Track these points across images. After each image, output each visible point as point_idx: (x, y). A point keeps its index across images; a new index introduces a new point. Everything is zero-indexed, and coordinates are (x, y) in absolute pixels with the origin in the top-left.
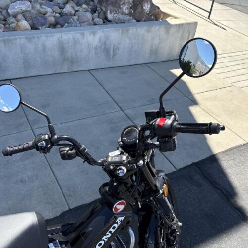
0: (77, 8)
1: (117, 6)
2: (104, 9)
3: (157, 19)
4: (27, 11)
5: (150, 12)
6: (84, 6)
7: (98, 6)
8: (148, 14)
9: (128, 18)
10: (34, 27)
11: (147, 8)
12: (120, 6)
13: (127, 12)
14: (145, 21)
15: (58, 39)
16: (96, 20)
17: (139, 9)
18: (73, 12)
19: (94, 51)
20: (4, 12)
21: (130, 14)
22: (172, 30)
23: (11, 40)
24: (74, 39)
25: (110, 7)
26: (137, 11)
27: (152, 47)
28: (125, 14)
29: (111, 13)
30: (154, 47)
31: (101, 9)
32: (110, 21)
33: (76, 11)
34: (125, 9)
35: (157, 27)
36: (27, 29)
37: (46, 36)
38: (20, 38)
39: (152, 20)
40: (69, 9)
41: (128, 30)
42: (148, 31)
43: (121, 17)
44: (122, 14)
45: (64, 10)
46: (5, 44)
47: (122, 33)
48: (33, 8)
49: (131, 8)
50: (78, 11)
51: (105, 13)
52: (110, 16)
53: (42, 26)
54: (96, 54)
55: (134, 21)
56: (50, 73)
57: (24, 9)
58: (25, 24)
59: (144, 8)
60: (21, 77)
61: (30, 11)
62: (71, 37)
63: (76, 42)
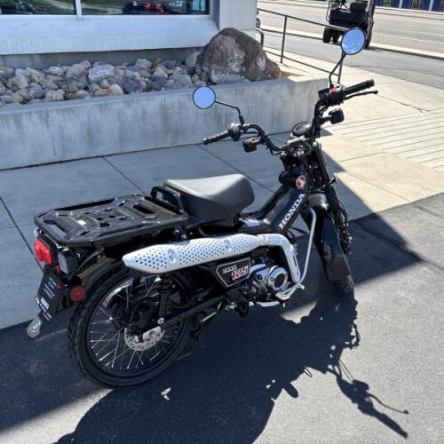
0: (170, 72)
1: (224, 64)
2: (206, 69)
3: (275, 78)
4: (110, 76)
5: (266, 69)
6: (178, 68)
7: (198, 67)
8: (264, 72)
9: (239, 77)
10: (126, 92)
11: (261, 64)
12: (227, 63)
13: (237, 70)
14: (261, 80)
15: (161, 102)
16: (198, 82)
17: (253, 66)
18: (166, 76)
19: (203, 118)
20: (83, 79)
21: (241, 73)
22: (297, 90)
23: (107, 105)
24: (179, 102)
25: (215, 66)
26: (251, 68)
27: (273, 112)
28: (235, 73)
29: (216, 73)
30: (276, 113)
31: (202, 71)
32: (215, 84)
33: (169, 75)
34: (235, 67)
35: (279, 86)
36: (120, 94)
37: (147, 100)
38: (117, 103)
39: (270, 79)
40: (160, 71)
41: (243, 90)
42: (268, 91)
43: (229, 77)
44: (231, 73)
45: (155, 73)
46: (101, 110)
47: (236, 94)
48: (115, 73)
49: (242, 65)
50: (171, 74)
51: (208, 74)
52: (215, 77)
53: (135, 91)
54: (206, 121)
55: (247, 80)
56: (150, 148)
57: (107, 74)
58: (117, 88)
59: (259, 64)
60: (115, 152)
61: (113, 77)
62: (176, 100)
63: (181, 106)
